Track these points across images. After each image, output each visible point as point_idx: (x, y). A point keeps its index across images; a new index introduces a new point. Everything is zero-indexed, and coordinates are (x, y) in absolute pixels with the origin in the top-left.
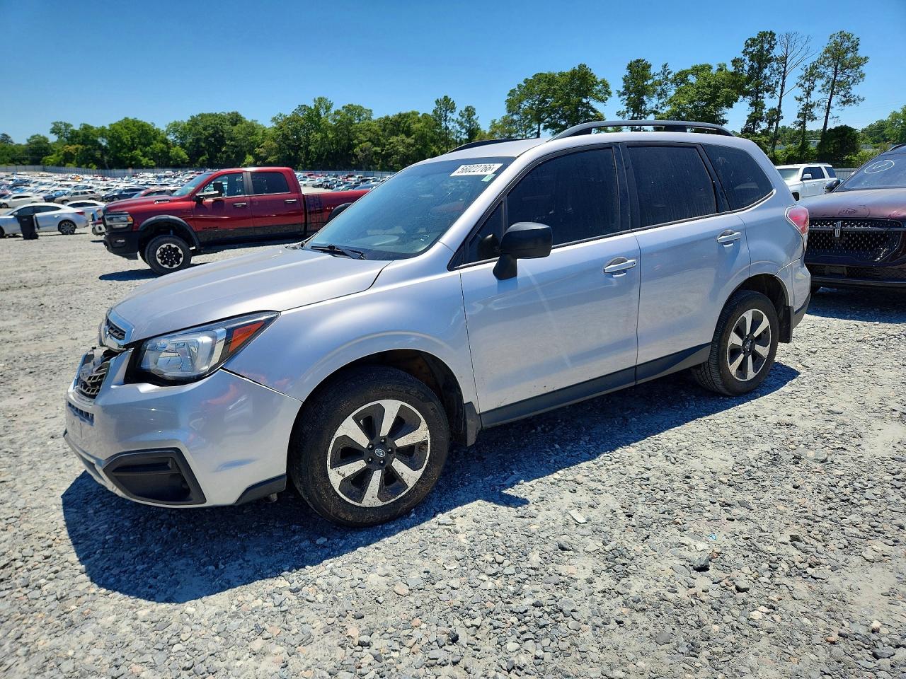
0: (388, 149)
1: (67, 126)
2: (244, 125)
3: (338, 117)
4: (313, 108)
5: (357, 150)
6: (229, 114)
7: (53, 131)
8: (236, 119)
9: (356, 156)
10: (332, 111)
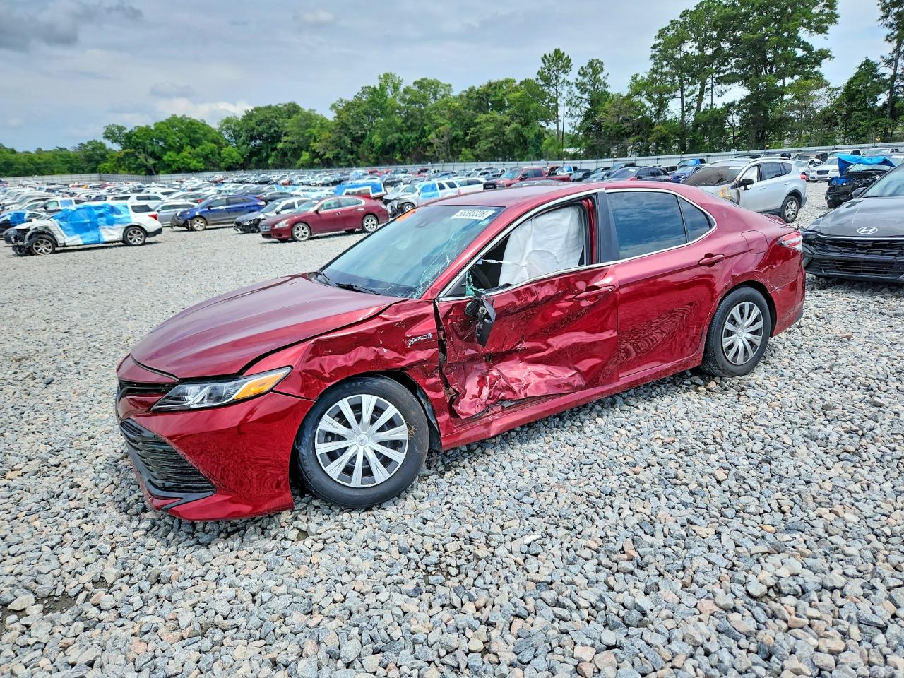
0: (473, 133)
1: (120, 129)
2: (300, 116)
3: (408, 97)
4: (378, 87)
5: (433, 135)
6: (286, 105)
7: (106, 137)
8: (293, 110)
9: (431, 144)
10: (401, 90)
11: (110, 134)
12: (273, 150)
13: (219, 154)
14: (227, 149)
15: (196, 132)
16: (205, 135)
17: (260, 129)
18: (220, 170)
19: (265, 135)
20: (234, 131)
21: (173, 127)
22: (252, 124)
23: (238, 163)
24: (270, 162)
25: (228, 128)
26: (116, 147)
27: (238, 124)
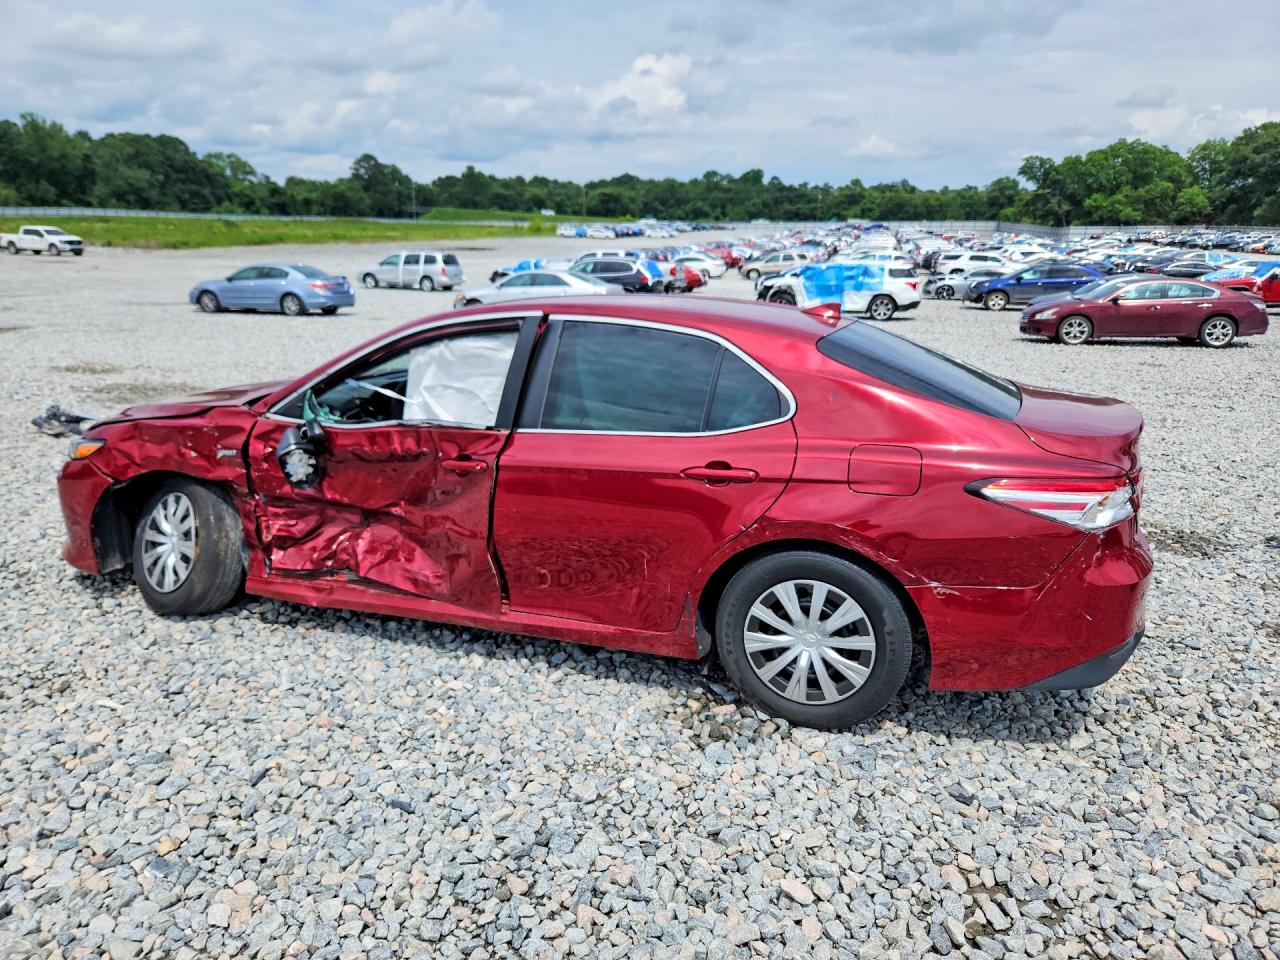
11: (1027, 170)
12: (1269, 194)
13: (1174, 198)
14: (1190, 190)
15: (1147, 165)
16: (1161, 170)
17: (1258, 159)
18: (1167, 222)
19: (1263, 170)
20: (1213, 162)
21: (1118, 157)
22: (1247, 151)
23: (1200, 214)
24: (1256, 213)
25: (1203, 158)
26: (1030, 186)
27: (1224, 152)
